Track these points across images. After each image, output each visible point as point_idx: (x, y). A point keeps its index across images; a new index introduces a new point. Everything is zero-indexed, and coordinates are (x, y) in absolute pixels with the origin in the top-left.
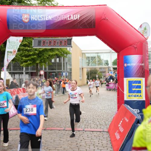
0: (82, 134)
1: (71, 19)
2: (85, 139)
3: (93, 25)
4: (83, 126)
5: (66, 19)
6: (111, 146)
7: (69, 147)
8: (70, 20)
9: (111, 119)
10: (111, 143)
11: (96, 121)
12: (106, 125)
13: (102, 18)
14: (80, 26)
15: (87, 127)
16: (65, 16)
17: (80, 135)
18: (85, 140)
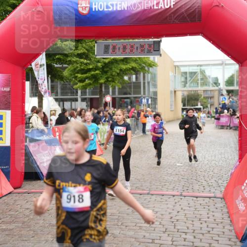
0: (179, 202)
1: (160, 7)
2: (184, 210)
3: (197, 17)
4: (180, 188)
5: (151, 7)
6: (229, 221)
7: (159, 223)
8: (158, 9)
9: (227, 176)
10: (229, 217)
11: (201, 179)
12: (220, 187)
13: (214, 5)
14: (175, 19)
15: (187, 190)
16: (149, 2)
17: (176, 203)
18: (185, 212)
